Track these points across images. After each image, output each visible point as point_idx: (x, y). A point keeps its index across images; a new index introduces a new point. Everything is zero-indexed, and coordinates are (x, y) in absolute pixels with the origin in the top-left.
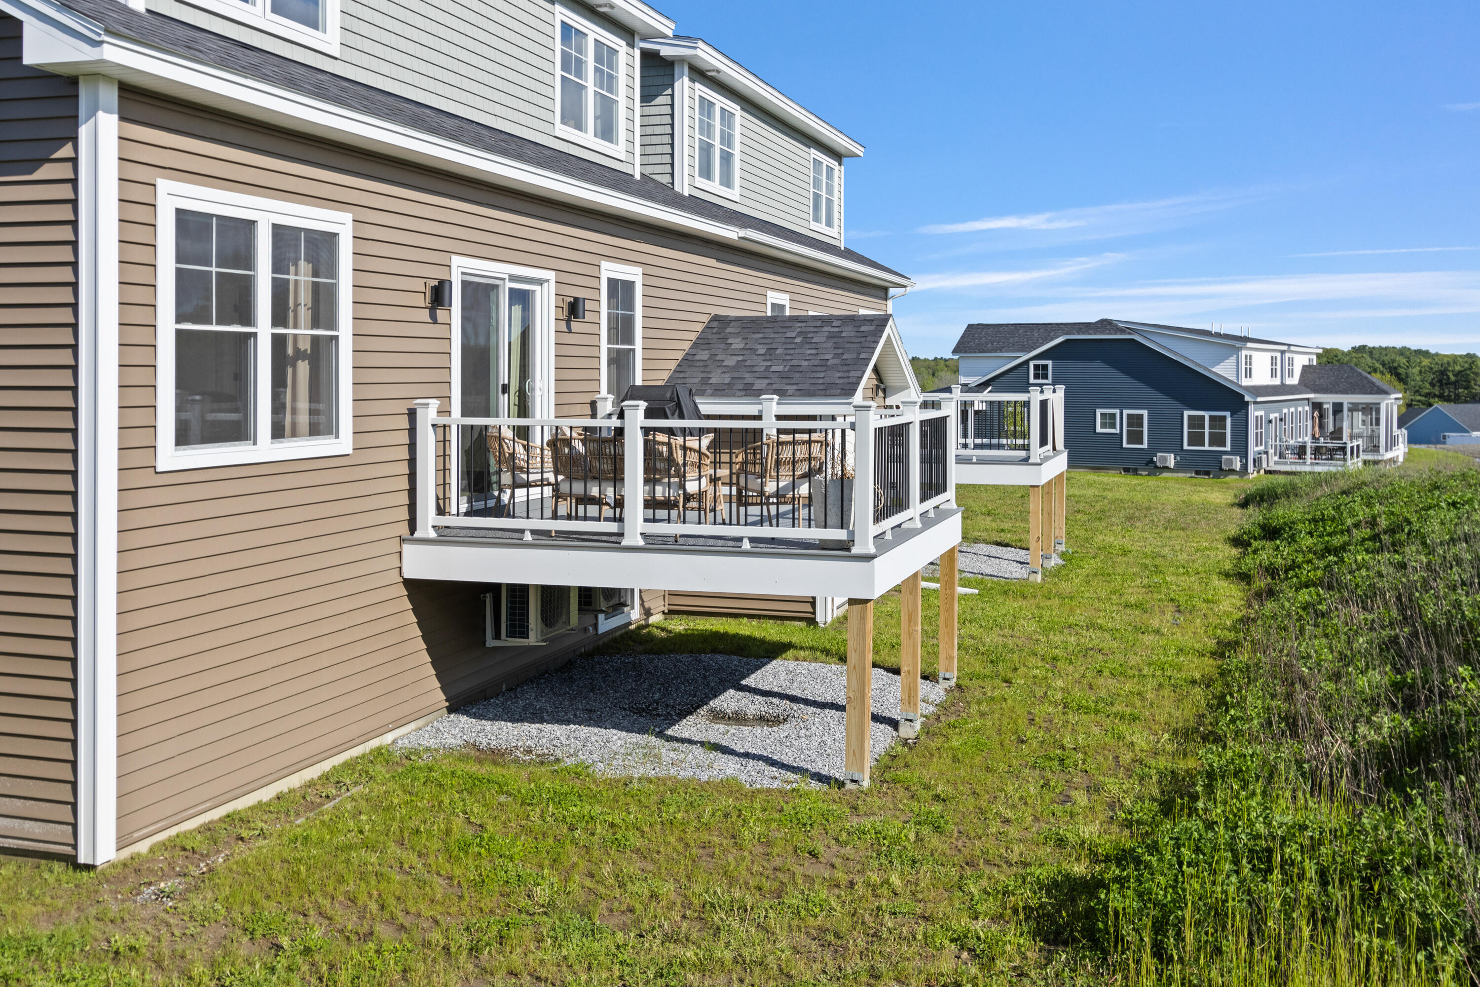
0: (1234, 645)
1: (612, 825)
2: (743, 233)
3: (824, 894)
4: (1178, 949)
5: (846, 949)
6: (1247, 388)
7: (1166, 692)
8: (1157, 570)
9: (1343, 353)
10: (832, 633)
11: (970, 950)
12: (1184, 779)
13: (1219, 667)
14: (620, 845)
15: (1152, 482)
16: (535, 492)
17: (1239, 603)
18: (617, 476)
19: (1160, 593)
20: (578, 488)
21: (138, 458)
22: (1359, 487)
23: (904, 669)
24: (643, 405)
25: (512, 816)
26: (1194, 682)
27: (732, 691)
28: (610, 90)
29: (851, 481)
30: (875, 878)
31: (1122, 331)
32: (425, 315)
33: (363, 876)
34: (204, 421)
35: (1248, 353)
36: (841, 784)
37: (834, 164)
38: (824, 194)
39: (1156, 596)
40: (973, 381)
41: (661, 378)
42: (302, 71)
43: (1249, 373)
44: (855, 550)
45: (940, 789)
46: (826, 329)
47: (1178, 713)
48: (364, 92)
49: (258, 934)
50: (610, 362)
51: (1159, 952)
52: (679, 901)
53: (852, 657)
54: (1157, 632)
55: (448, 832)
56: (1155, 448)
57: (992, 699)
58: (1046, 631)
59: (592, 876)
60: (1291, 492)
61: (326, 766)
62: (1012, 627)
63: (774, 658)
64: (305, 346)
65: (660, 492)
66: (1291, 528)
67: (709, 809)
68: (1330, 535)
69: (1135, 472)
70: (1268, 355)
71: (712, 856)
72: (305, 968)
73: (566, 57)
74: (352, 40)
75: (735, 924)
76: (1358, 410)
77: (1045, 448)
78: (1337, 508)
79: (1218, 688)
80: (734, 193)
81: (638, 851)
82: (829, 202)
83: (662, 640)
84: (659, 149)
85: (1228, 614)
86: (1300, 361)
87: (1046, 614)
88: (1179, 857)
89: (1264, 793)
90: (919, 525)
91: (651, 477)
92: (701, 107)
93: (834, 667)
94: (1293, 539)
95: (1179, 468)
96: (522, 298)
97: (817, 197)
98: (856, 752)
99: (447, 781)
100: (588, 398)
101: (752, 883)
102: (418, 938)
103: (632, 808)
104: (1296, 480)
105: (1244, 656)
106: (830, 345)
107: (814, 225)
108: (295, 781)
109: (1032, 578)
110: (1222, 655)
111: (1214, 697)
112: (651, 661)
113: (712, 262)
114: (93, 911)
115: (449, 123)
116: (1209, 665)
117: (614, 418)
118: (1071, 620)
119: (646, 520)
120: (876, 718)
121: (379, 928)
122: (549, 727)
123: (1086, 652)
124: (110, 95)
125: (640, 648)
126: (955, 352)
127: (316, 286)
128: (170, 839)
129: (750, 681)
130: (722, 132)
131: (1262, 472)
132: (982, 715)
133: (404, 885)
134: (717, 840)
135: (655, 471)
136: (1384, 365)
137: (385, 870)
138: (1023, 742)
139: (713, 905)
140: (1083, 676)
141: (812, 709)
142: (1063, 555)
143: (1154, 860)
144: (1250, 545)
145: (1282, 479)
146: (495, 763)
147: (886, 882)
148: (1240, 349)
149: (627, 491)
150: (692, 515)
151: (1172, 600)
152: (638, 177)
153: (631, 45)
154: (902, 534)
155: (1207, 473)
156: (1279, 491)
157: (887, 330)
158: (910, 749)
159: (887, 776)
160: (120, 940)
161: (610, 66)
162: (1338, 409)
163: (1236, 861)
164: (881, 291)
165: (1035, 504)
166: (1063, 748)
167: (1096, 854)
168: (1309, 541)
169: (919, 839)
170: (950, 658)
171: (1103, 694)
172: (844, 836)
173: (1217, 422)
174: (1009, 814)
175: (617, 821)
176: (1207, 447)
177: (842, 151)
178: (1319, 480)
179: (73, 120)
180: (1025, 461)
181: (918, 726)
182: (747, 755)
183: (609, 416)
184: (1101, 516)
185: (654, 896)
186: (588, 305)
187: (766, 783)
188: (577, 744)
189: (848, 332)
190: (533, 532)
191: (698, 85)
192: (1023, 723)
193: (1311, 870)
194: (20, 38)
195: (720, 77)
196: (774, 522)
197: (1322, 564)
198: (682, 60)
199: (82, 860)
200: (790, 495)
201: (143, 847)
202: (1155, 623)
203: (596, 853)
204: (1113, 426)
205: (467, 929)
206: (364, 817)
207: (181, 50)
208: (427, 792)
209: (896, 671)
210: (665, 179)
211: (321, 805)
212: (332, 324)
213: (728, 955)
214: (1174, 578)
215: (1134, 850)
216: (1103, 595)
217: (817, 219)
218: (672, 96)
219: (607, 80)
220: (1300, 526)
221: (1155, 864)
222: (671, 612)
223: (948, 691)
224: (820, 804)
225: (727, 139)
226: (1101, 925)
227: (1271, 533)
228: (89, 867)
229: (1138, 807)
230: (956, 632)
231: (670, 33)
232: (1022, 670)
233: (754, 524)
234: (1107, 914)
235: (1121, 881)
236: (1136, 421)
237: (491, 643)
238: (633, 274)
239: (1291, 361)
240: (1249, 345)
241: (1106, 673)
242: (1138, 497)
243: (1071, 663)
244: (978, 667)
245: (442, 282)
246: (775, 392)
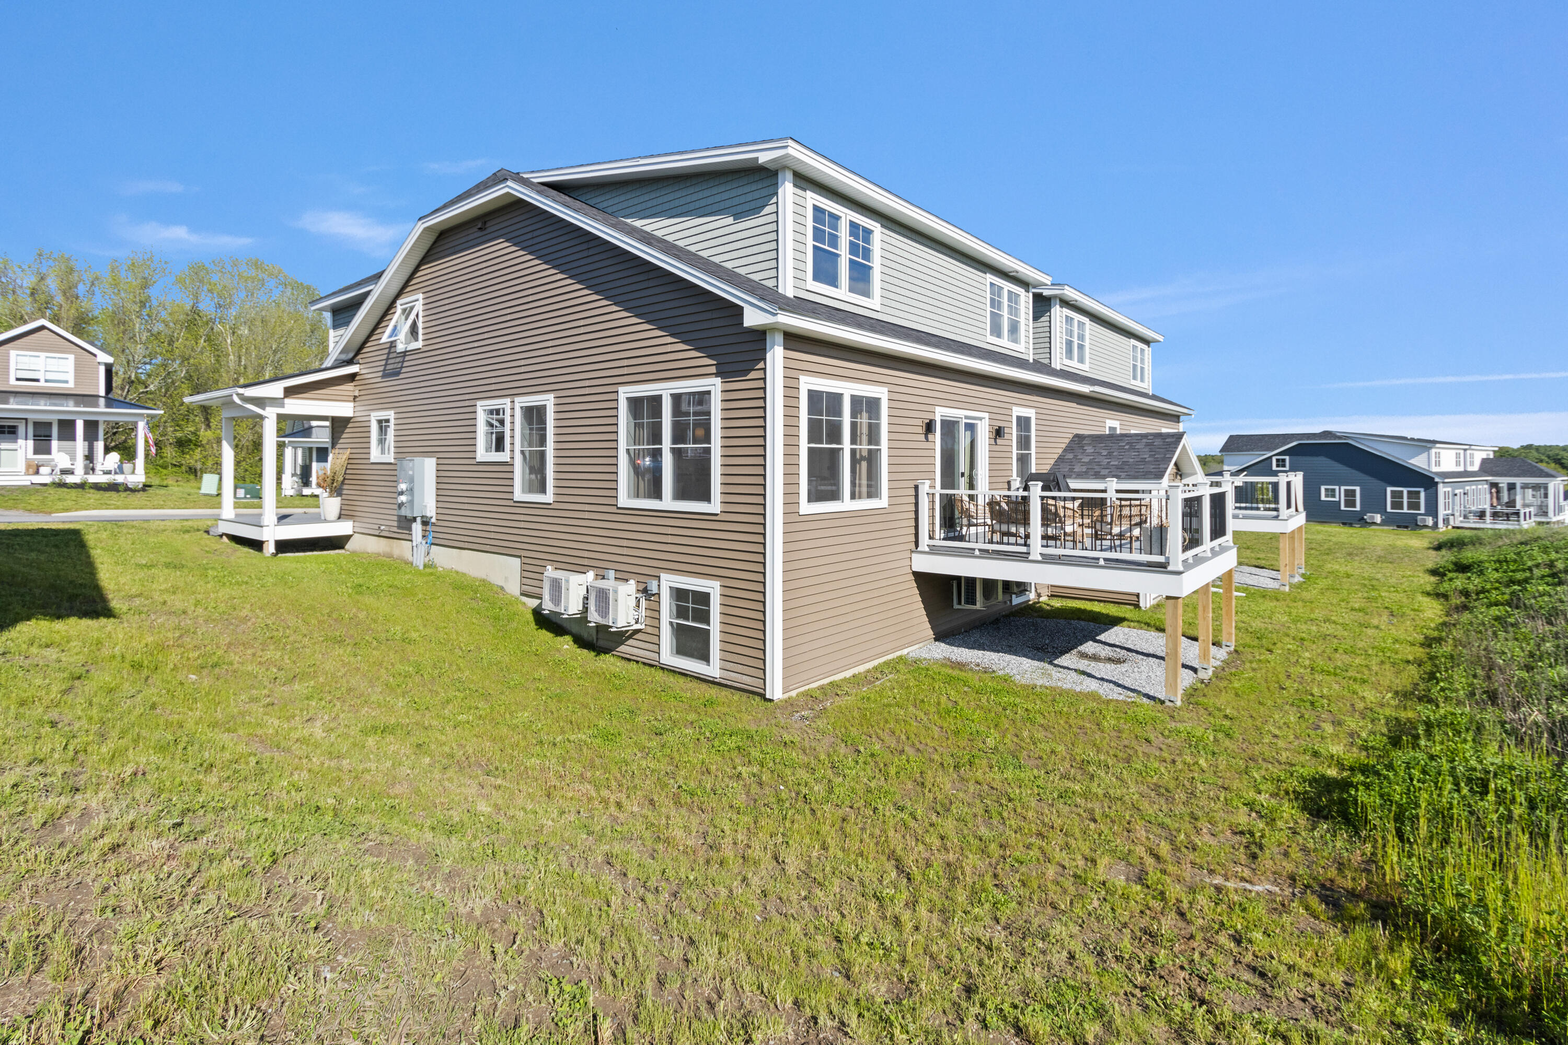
0: (1439, 640)
1: (1027, 710)
2: (1092, 388)
3: (1156, 765)
4: (1414, 834)
5: (1174, 799)
6: (1437, 474)
7: (1387, 666)
8: (1374, 588)
9: (1513, 450)
10: (1150, 614)
11: (1257, 812)
12: (1405, 724)
13: (1428, 654)
14: (1033, 723)
15: (1364, 532)
16: (981, 529)
17: (1440, 613)
18: (1026, 522)
19: (1377, 602)
20: (1004, 528)
21: (792, 508)
22: (1536, 540)
23: (1200, 638)
24: (1040, 484)
25: (972, 699)
26: (1408, 662)
27: (1091, 642)
28: (1016, 316)
29: (1166, 529)
30: (1189, 759)
31: (1340, 438)
32: (922, 437)
33: (897, 721)
34: (817, 490)
35: (1438, 450)
36: (1162, 702)
37: (1145, 347)
38: (1139, 364)
39: (1374, 604)
40: (1235, 468)
41: (1045, 469)
42: (863, 319)
43: (1438, 463)
44: (1170, 568)
45: (1228, 711)
46: (1144, 440)
47: (1398, 681)
48: (892, 327)
49: (849, 743)
50: (1018, 460)
51: (1400, 835)
52: (1068, 757)
53: (1169, 630)
54: (1377, 627)
55: (939, 704)
56: (1365, 510)
57: (1260, 661)
58: (1295, 621)
59: (1017, 736)
60: (1476, 542)
61: (876, 663)
62: (1270, 618)
63: (1116, 625)
64: (865, 454)
65: (1050, 531)
66: (1479, 566)
67: (1082, 708)
68: (1513, 571)
69: (1351, 525)
70: (1454, 452)
71: (1086, 734)
72: (873, 764)
73: (992, 300)
74: (886, 302)
75: (1103, 774)
76: (1528, 488)
77: (1290, 510)
78: (1518, 554)
79: (1428, 667)
80: (1086, 367)
81: (1042, 726)
82: (1142, 369)
83: (1048, 611)
84: (1043, 345)
85: (1432, 620)
86: (1479, 457)
87: (1294, 612)
88: (1410, 775)
89: (1474, 740)
90: (1210, 555)
91: (1046, 522)
92: (1067, 321)
93: (1153, 633)
94: (1481, 573)
95: (1384, 523)
96: (971, 427)
97: (1135, 366)
98: (1171, 683)
99: (937, 677)
100: (1006, 480)
101: (1111, 753)
102: (927, 756)
103: (1038, 702)
104: (1480, 533)
105: (1447, 648)
106: (1147, 450)
107: (1133, 382)
108: (861, 669)
109: (1282, 588)
110: (1430, 646)
111: (1425, 673)
112: (1043, 622)
113: (1074, 405)
114: (773, 722)
115: (933, 339)
116: (1420, 652)
117: (1021, 490)
118: (1312, 616)
119: (1043, 546)
120: (1185, 666)
121: (906, 748)
122: (988, 653)
123: (1325, 637)
124: (779, 338)
125: (1036, 614)
126: (1221, 451)
127: (870, 425)
128: (805, 691)
129: (1101, 637)
130: (1079, 334)
131: (1450, 527)
132: (1254, 670)
133: (918, 728)
134: (1088, 725)
135: (1048, 520)
136: (1549, 457)
137: (908, 719)
138: (1283, 689)
139: (1088, 762)
140: (1324, 652)
141: (1141, 657)
142: (1303, 575)
143: (1391, 774)
144: (1445, 575)
145: (1468, 533)
146: (961, 670)
147: (1196, 763)
148: (1431, 448)
149: (1031, 530)
150: (1069, 544)
151: (1386, 608)
152: (1031, 361)
153: (1027, 291)
154: (1198, 560)
155: (1406, 527)
156: (1466, 540)
157: (1183, 441)
158: (1206, 686)
159: (1192, 700)
160: (787, 738)
161: (1016, 304)
162: (1511, 487)
163: (1457, 784)
164: (1176, 418)
165: (1284, 545)
166: (1312, 695)
167: (1343, 765)
168: (1497, 575)
169: (1216, 740)
170: (1230, 634)
171: (1339, 664)
172: (1167, 733)
173: (1414, 495)
174: (1277, 732)
175: (1029, 708)
176: (1405, 510)
177: (1150, 339)
178: (1498, 535)
179: (764, 351)
180: (1276, 517)
181: (1210, 672)
182: (1102, 679)
183: (1018, 489)
184: (1329, 552)
185: (1053, 752)
186: (1006, 430)
187: (1116, 696)
188: (1003, 664)
189: (1158, 442)
190: (980, 550)
191: (1064, 309)
192: (1282, 677)
193: (1520, 797)
194: (742, 314)
195: (1077, 304)
196: (1118, 549)
197: (1508, 591)
198: (1055, 297)
199: (767, 697)
200: (1129, 534)
201: (793, 694)
202: (1375, 622)
203: (1019, 724)
204: (1334, 496)
205: (952, 756)
206: (896, 691)
207: (811, 314)
208: (927, 681)
209: (1195, 639)
210: (1046, 361)
211: (874, 682)
212: (878, 443)
213: (1100, 792)
214: (1387, 594)
215: (1374, 766)
216: (1335, 602)
217: (1135, 378)
218: (1050, 316)
219: (1014, 310)
220: (1487, 565)
221: (1392, 777)
222: (1052, 596)
223: (1229, 653)
224: (1150, 712)
225: (1081, 337)
226: (1352, 811)
227: (1462, 568)
228: (771, 700)
229: (1372, 738)
230: (1234, 618)
231: (1049, 283)
232: (1279, 645)
233: (1105, 550)
234: (1356, 804)
235: (1367, 786)
236: (1350, 494)
237: (956, 606)
238: (1030, 413)
239: (1472, 456)
240: (1438, 445)
241: (1341, 651)
242: (1355, 541)
243: (1314, 642)
244: (1248, 640)
245: (931, 421)
246: (1113, 476)
